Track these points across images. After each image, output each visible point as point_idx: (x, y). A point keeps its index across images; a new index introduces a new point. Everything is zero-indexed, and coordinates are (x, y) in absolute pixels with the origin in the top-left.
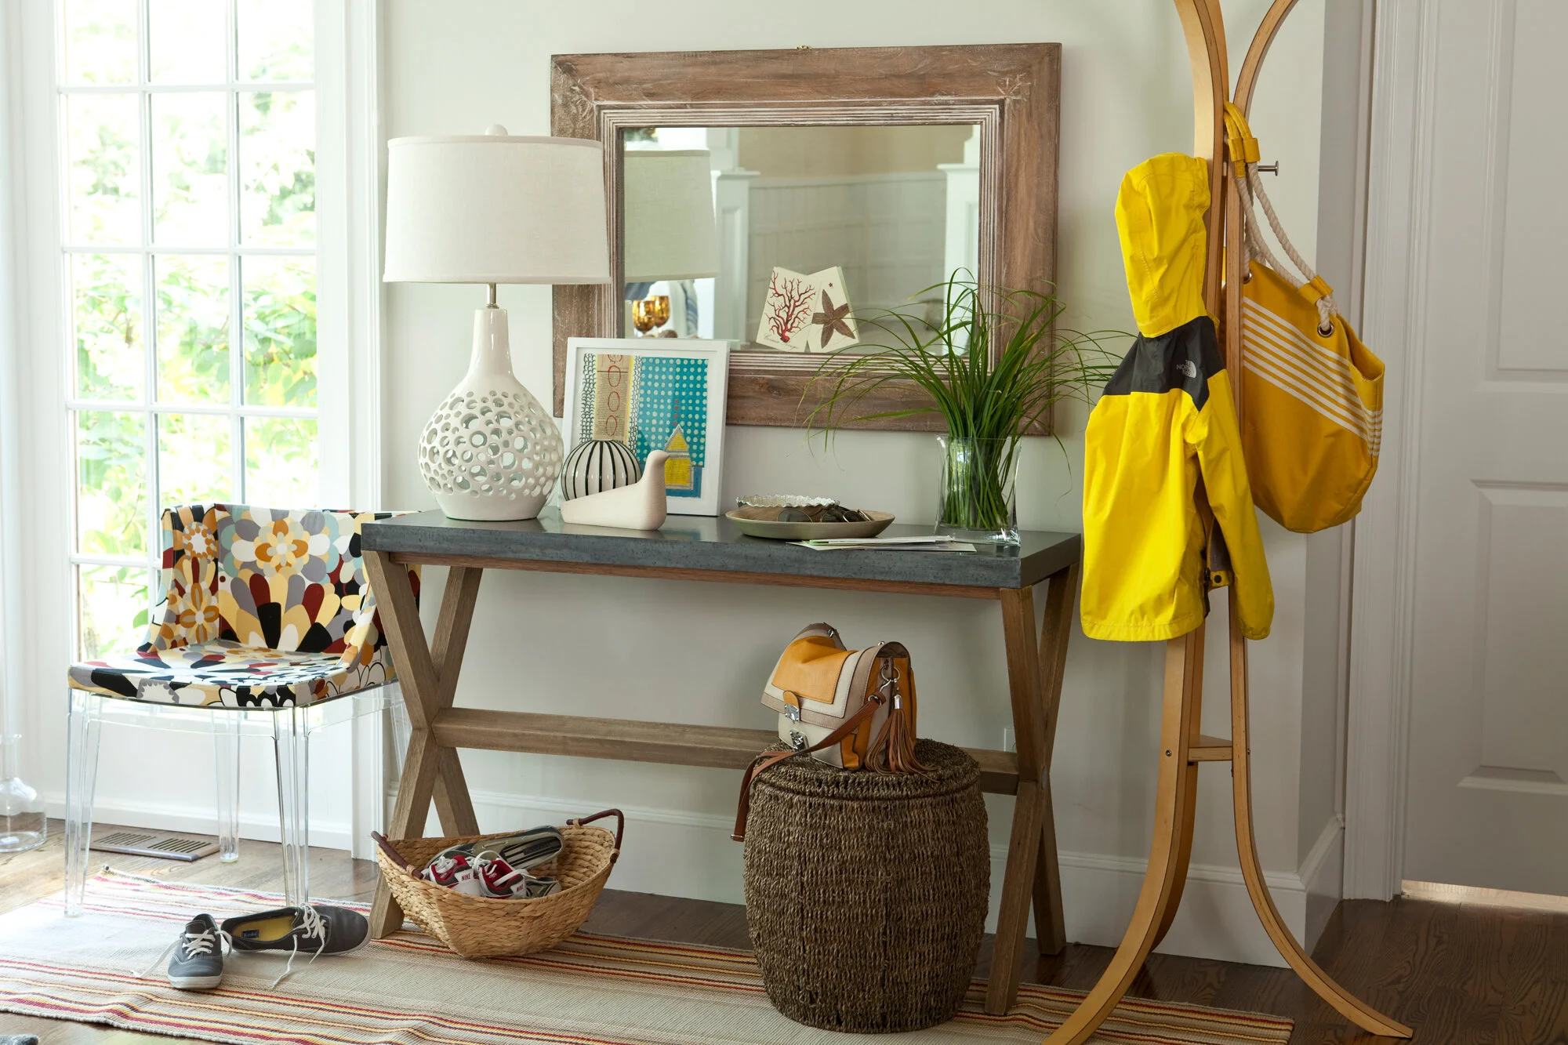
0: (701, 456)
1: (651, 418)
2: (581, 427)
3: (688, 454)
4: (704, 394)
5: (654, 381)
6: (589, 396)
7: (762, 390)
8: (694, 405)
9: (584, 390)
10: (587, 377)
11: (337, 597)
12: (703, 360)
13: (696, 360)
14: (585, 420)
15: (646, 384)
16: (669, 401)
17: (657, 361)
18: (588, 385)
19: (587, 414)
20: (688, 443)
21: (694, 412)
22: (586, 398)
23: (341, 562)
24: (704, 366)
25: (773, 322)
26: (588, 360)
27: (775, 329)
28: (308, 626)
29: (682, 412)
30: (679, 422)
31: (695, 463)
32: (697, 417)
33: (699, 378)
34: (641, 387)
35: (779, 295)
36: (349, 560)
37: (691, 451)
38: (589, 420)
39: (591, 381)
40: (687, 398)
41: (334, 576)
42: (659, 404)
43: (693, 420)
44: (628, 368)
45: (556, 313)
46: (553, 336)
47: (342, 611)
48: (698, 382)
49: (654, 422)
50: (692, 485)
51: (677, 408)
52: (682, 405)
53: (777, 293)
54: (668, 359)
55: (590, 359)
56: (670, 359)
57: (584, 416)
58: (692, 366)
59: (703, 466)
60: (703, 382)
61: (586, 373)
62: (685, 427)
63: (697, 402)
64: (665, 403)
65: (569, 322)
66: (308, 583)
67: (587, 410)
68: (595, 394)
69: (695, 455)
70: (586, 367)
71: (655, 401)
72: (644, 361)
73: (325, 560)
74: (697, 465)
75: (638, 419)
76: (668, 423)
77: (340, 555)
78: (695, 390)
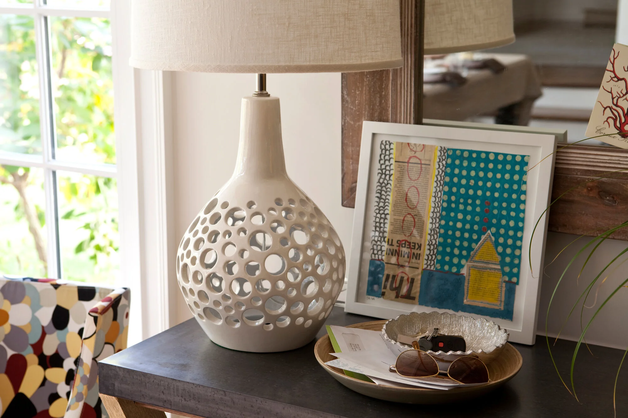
0: (515, 270)
1: (456, 220)
2: (374, 224)
3: (499, 267)
4: (523, 197)
5: (460, 177)
6: (384, 189)
7: (591, 194)
8: (509, 209)
9: (379, 182)
10: (383, 167)
11: (40, 369)
12: (523, 157)
13: (514, 156)
14: (379, 215)
15: (451, 180)
16: (478, 202)
17: (466, 154)
18: (383, 176)
19: (381, 209)
20: (499, 254)
21: (508, 218)
22: (381, 191)
23: (44, 334)
24: (524, 163)
25: (608, 113)
26: (386, 147)
27: (611, 121)
28: (11, 395)
29: (494, 216)
30: (489, 228)
31: (507, 279)
32: (512, 224)
33: (516, 177)
34: (446, 184)
35: (619, 79)
36: (51, 333)
37: (503, 263)
38: (383, 216)
39: (387, 172)
40: (500, 200)
41: (38, 348)
42: (466, 204)
43: (507, 227)
44: (430, 161)
45: (345, 93)
46: (342, 118)
47: (46, 383)
48: (515, 182)
49: (459, 225)
50: (503, 304)
51: (487, 211)
52: (495, 208)
53: (616, 76)
54: (479, 153)
55: (387, 147)
56: (481, 152)
57: (377, 211)
58: (509, 162)
59: (517, 283)
60: (522, 182)
61: (382, 162)
62: (497, 235)
63: (513, 206)
64: (474, 205)
65: (360, 104)
66: (10, 353)
67: (381, 204)
68: (392, 187)
69: (507, 269)
70: (383, 156)
71: (462, 200)
72: (450, 153)
73: (28, 331)
74: (509, 282)
75: (440, 220)
76: (476, 227)
77: (43, 327)
78: (511, 191)
